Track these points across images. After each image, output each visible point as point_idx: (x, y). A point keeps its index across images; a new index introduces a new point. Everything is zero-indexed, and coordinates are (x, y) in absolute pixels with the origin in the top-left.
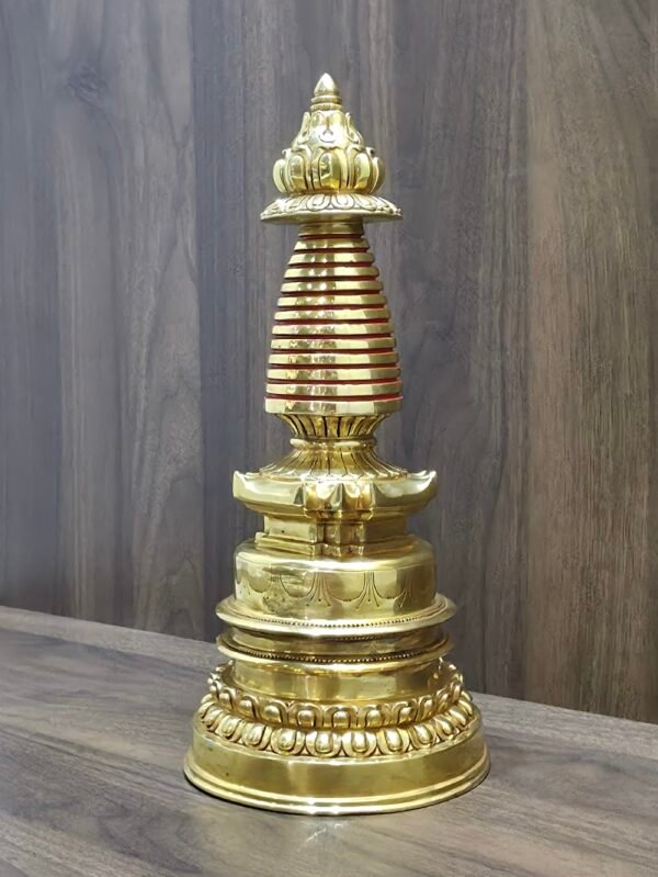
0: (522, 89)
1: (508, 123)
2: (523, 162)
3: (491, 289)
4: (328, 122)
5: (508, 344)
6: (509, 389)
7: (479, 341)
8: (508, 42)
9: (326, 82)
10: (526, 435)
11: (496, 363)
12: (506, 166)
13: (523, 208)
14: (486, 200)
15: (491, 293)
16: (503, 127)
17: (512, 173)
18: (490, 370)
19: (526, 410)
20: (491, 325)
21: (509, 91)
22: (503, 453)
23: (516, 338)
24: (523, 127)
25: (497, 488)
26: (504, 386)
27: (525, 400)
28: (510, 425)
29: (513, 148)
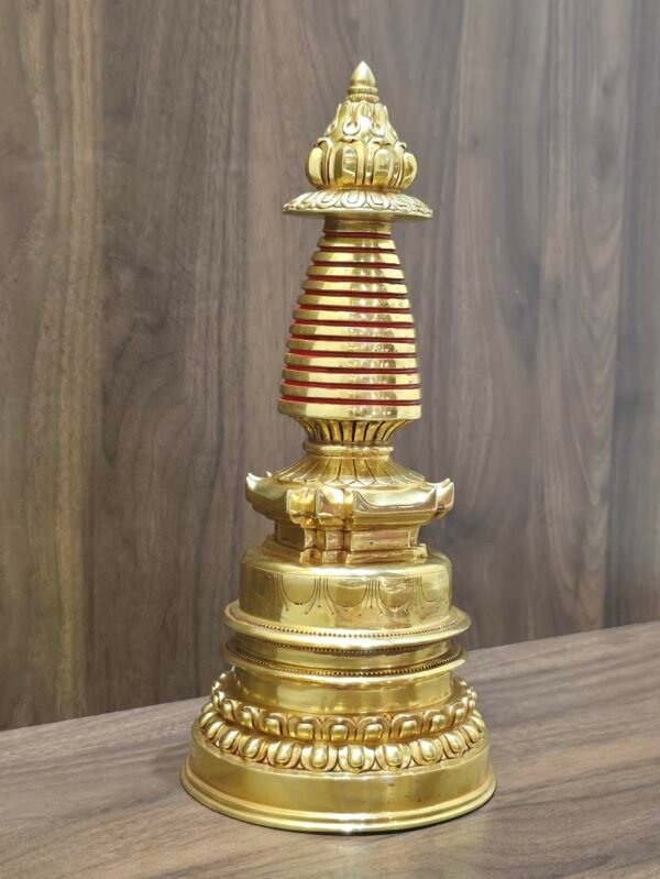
0: (245, 84)
1: (231, 115)
2: (244, 156)
3: (209, 282)
4: (354, 115)
5: (225, 340)
6: (227, 385)
7: (195, 337)
8: (232, 33)
9: (363, 71)
10: (242, 431)
11: (213, 359)
12: (227, 158)
13: (243, 205)
14: (206, 189)
15: (209, 288)
16: (225, 117)
17: (233, 167)
18: (206, 367)
19: (242, 406)
20: (208, 320)
21: (233, 83)
22: (219, 451)
23: (234, 334)
24: (245, 122)
25: (212, 485)
26: (220, 383)
27: (242, 395)
28: (226, 421)
29: (235, 142)
